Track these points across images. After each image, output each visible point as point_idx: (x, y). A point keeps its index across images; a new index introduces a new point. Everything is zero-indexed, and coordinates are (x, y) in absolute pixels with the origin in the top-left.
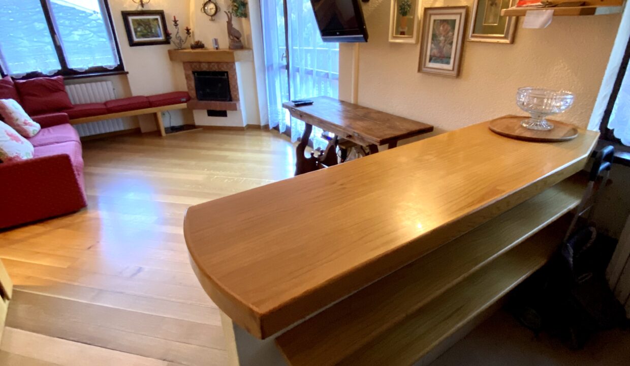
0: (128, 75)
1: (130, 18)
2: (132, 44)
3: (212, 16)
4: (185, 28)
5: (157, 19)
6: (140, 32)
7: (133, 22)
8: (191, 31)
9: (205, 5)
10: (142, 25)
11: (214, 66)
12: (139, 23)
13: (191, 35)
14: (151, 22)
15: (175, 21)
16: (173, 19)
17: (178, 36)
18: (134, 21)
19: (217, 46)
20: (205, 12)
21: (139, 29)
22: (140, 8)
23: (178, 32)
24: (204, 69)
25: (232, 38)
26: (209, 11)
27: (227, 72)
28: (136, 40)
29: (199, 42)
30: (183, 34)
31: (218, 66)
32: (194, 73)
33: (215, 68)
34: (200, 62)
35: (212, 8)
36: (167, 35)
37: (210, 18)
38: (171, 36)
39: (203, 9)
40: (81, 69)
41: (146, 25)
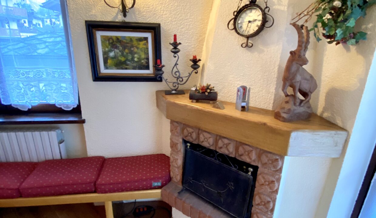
0: (84, 124)
1: (99, 35)
2: (97, 77)
3: (248, 37)
4: (192, 58)
5: (146, 39)
6: (113, 58)
7: (103, 42)
8: (200, 64)
9: (239, 12)
10: (116, 47)
11: (227, 145)
12: (113, 43)
13: (199, 70)
14: (135, 43)
15: (175, 45)
16: (172, 41)
17: (175, 70)
18: (105, 39)
19: (244, 104)
20: (235, 28)
21: (112, 54)
22: (120, 18)
23: (176, 64)
24: (205, 144)
25: (290, 91)
26: (245, 26)
27: (256, 168)
28: (103, 71)
29: (208, 87)
30: (184, 68)
31: (237, 149)
32: (185, 142)
33: (230, 151)
34: (200, 130)
35: (255, 20)
36: (158, 67)
37: (245, 40)
38: (163, 69)
39: (232, 22)
40: (23, 106)
41: (124, 48)
